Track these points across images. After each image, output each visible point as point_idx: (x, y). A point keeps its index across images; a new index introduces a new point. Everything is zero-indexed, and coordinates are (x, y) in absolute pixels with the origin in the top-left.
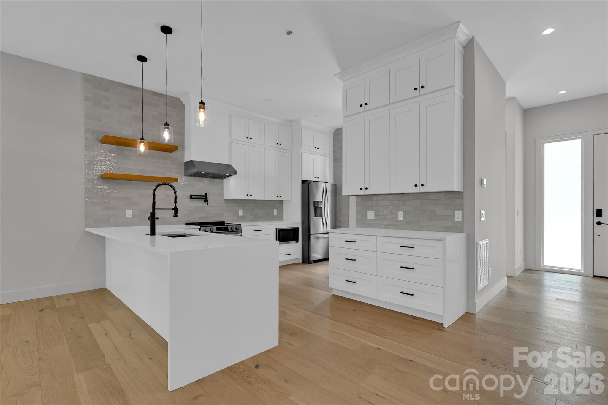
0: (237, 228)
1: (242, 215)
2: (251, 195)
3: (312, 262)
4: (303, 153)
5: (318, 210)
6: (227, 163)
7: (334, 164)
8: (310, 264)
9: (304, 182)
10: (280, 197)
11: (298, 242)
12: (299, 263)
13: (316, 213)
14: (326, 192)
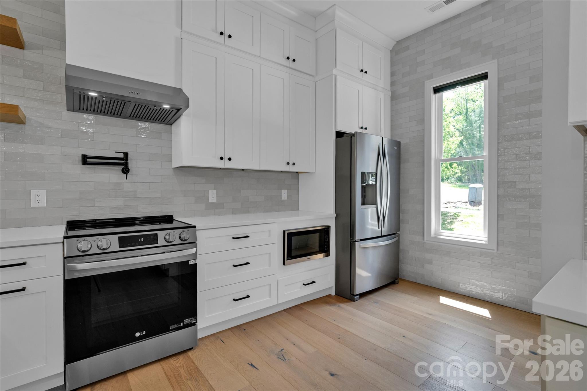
0: (182, 236)
1: (215, 201)
2: (230, 159)
3: (359, 296)
4: (339, 79)
5: (369, 192)
6: (172, 83)
7: (392, 106)
8: (354, 301)
9: (339, 135)
10: (294, 164)
11: (328, 254)
12: (329, 296)
13: (363, 196)
14: (384, 155)
